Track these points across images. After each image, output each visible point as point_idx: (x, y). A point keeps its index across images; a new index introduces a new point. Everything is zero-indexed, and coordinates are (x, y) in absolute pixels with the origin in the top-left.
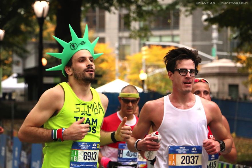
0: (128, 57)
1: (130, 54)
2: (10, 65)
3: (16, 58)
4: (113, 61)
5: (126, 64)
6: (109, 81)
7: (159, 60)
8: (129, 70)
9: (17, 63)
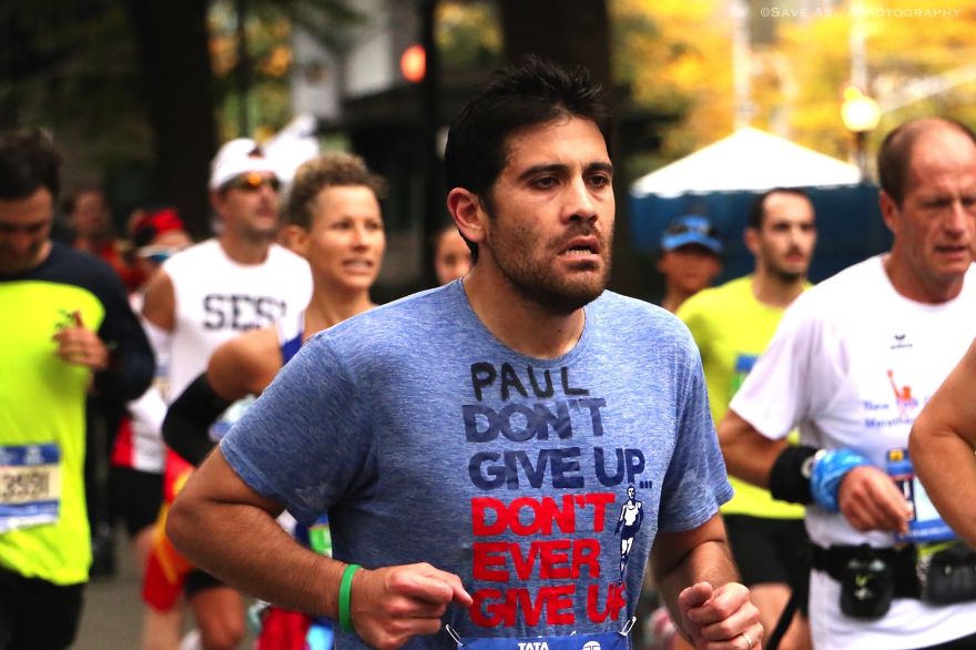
0: (787, 32)
1: (793, 20)
2: (283, 81)
3: (307, 49)
4: (724, 50)
5: (780, 62)
6: (708, 140)
7: (923, 41)
8: (791, 90)
9: (313, 73)
